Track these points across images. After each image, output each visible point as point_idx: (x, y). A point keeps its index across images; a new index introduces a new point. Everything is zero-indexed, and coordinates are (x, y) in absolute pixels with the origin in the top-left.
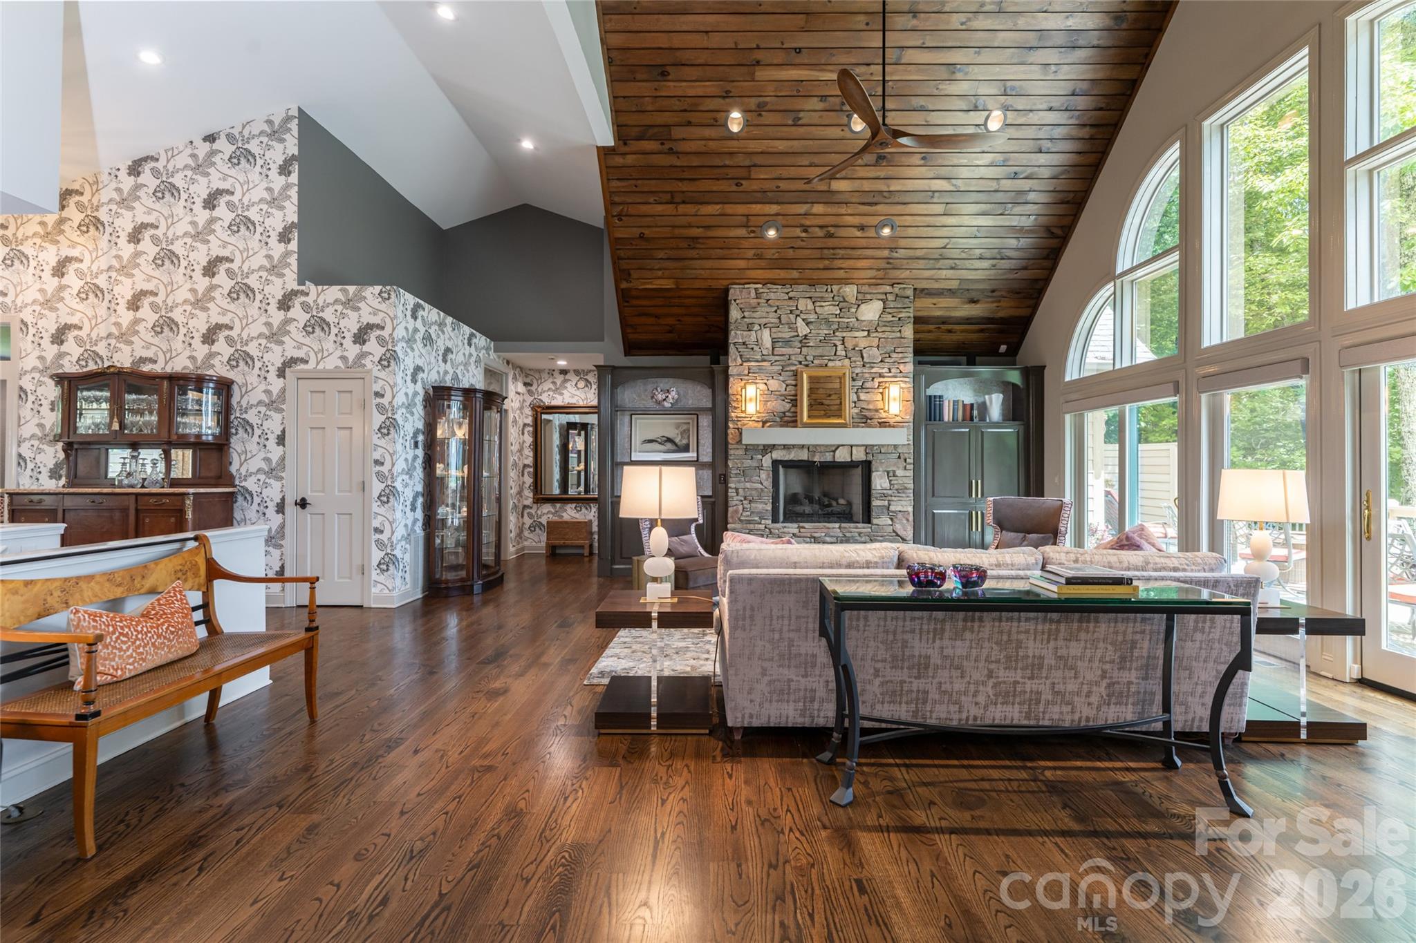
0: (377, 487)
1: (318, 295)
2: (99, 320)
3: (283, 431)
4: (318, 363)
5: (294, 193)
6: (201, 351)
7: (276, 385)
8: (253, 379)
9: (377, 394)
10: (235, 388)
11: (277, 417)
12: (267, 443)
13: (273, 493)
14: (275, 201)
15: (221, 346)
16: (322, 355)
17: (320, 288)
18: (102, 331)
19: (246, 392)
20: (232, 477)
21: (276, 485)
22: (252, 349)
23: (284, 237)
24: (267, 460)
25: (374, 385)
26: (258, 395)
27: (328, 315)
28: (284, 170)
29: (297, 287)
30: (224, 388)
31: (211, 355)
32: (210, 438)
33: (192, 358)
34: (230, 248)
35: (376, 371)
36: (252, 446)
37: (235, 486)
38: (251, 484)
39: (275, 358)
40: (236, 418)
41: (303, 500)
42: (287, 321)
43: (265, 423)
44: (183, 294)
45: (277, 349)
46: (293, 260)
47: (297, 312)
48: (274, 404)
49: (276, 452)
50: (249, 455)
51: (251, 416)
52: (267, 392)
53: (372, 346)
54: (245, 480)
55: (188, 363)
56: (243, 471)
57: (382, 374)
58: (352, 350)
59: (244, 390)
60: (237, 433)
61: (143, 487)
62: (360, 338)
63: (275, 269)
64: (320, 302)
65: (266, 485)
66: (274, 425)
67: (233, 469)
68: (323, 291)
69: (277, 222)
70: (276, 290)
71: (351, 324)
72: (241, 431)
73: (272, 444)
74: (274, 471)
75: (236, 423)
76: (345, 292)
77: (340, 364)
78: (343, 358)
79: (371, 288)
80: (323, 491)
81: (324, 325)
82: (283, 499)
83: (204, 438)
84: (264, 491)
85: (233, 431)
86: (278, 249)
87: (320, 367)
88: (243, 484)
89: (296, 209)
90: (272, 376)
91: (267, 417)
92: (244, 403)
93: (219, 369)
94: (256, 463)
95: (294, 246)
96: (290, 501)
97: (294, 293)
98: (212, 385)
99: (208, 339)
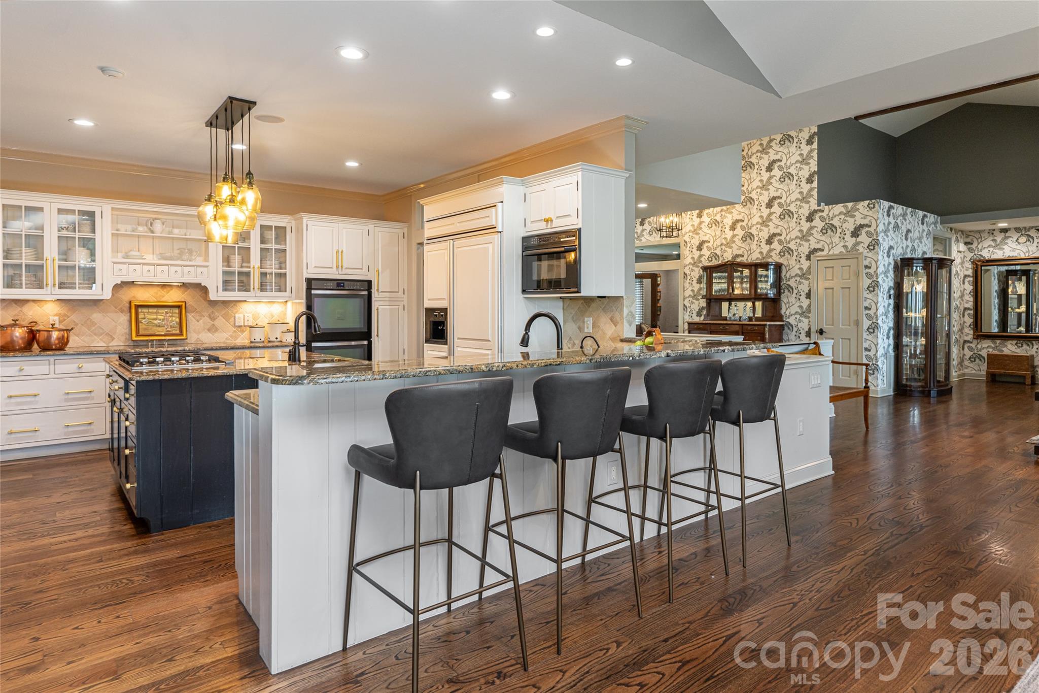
0: (866, 323)
1: (830, 211)
2: (717, 237)
3: (810, 291)
4: (829, 251)
5: (815, 154)
6: (765, 248)
7: (805, 264)
8: (792, 262)
9: (866, 267)
10: (783, 268)
11: (806, 283)
12: (801, 297)
13: (804, 325)
14: (804, 161)
15: (776, 245)
16: (832, 245)
17: (830, 206)
18: (718, 242)
19: (789, 270)
20: (782, 316)
21: (806, 321)
22: (792, 245)
23: (809, 181)
24: (801, 307)
25: (864, 261)
26: (796, 271)
27: (835, 222)
28: (809, 142)
29: (817, 208)
30: (778, 267)
31: (771, 250)
32: (772, 295)
33: (761, 253)
34: (780, 191)
35: (865, 252)
36: (792, 299)
37: (784, 321)
38: (792, 320)
39: (805, 249)
40: (784, 284)
41: (821, 330)
42: (812, 228)
43: (799, 286)
44: (756, 219)
45: (806, 244)
46: (815, 193)
47: (818, 223)
48: (804, 275)
49: (805, 303)
50: (791, 304)
51: (792, 283)
52: (801, 269)
53: (863, 238)
54: (789, 318)
55: (759, 256)
56: (788, 313)
57: (870, 255)
58: (851, 241)
59: (788, 268)
60: (784, 292)
61: (740, 321)
62: (855, 233)
63: (804, 199)
64: (831, 215)
65: (800, 321)
66: (804, 288)
67: (783, 312)
68: (832, 208)
69: (805, 173)
70: (805, 211)
71: (850, 226)
72: (786, 291)
73: (803, 298)
74: (805, 313)
75: (784, 287)
76: (846, 207)
77: (843, 250)
78: (845, 246)
79: (862, 203)
80: (833, 325)
81: (833, 228)
82: (810, 329)
83: (769, 295)
84: (799, 324)
85: (782, 291)
86: (806, 187)
87: (831, 253)
88: (788, 320)
89: (816, 163)
90: (803, 260)
91: (800, 283)
92: (788, 276)
93: (775, 258)
94: (795, 309)
95: (815, 184)
96: (813, 330)
97: (815, 211)
98: (772, 267)
99: (769, 242)
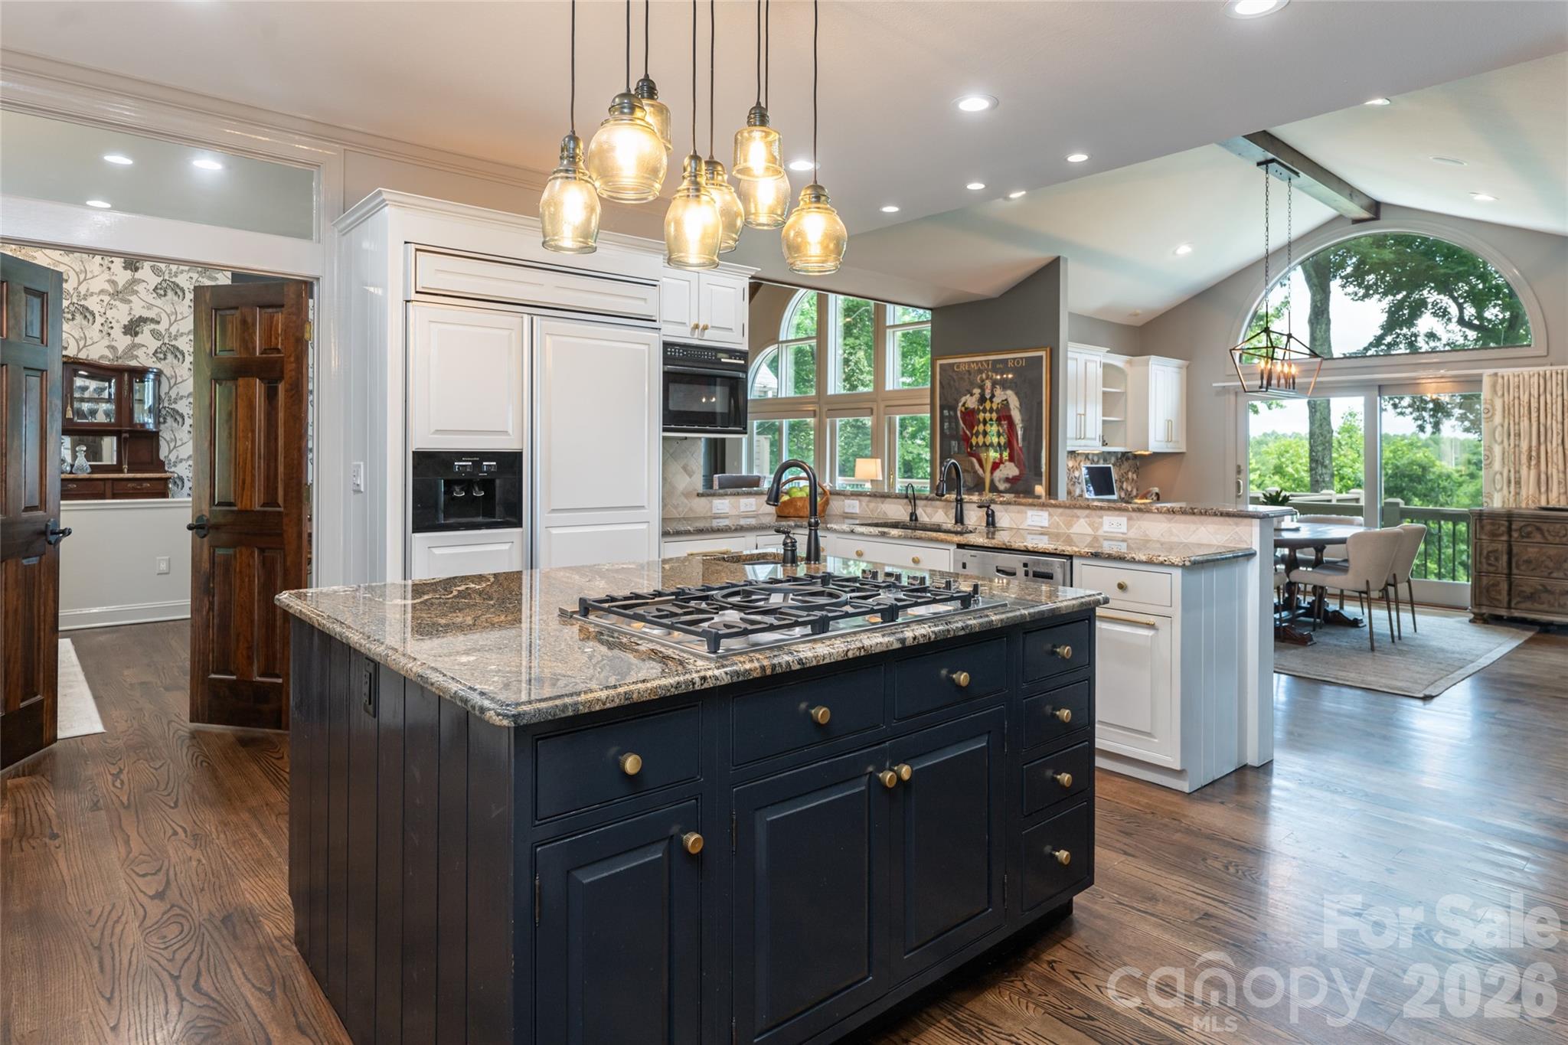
6: (123, 342)
8: (182, 371)
10: (164, 380)
15: (145, 337)
19: (175, 384)
20: (162, 464)
22: (181, 344)
26: (187, 387)
30: (157, 377)
31: (134, 346)
32: (150, 427)
33: (111, 348)
36: (181, 434)
37: (166, 472)
38: (180, 470)
40: (165, 408)
44: (99, 284)
50: (178, 443)
51: (179, 407)
54: (175, 466)
55: (107, 353)
56: (172, 458)
59: (172, 381)
60: (165, 422)
67: (162, 457)
72: (169, 420)
75: (164, 412)
83: (147, 427)
85: (163, 419)
88: (173, 469)
92: (173, 394)
93: (150, 361)
94: (187, 450)
98: (151, 376)
99: (132, 328)
